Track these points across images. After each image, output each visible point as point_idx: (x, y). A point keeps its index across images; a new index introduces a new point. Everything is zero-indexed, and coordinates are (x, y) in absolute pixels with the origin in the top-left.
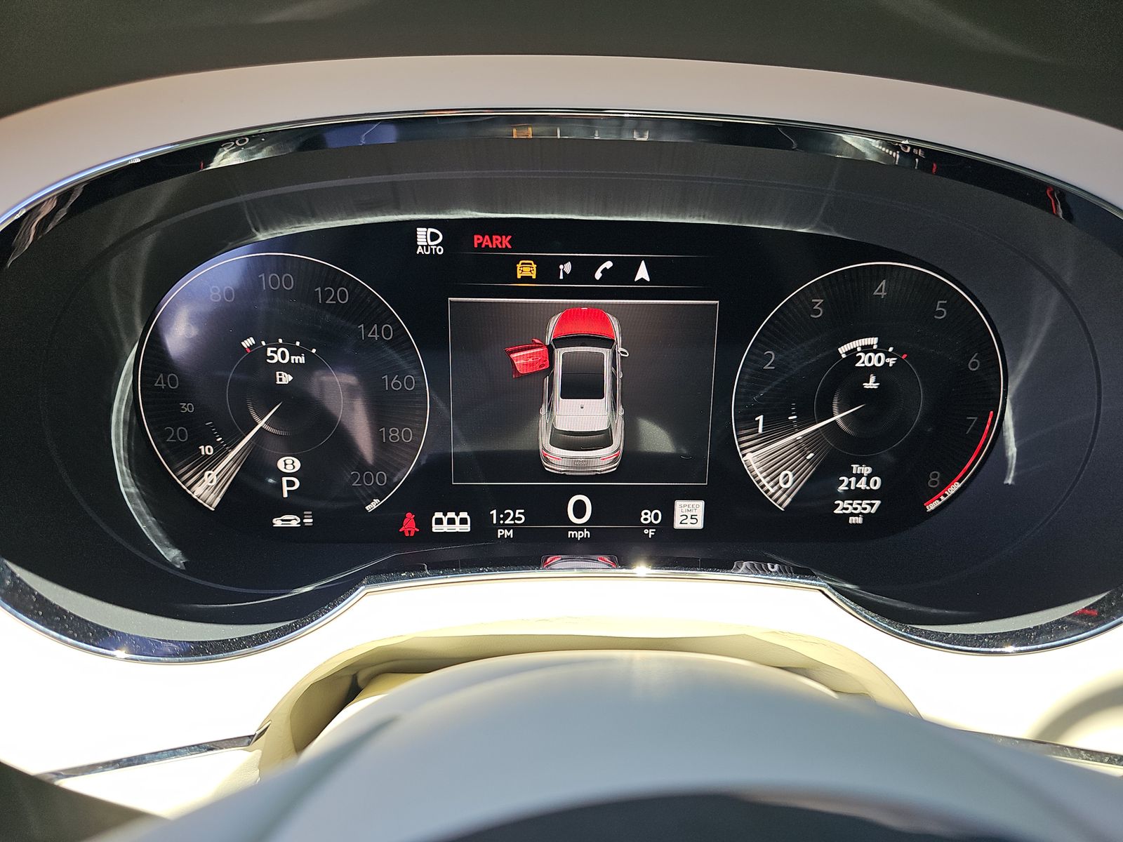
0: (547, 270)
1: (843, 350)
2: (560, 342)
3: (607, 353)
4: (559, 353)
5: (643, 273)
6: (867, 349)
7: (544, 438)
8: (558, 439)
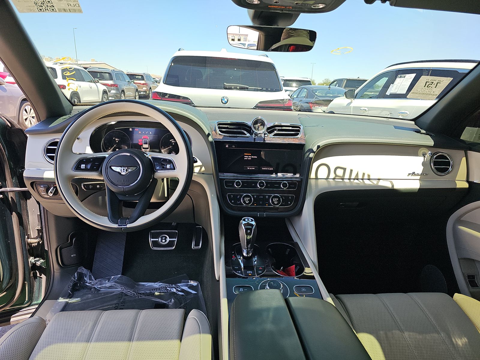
0: (142, 132)
1: (170, 141)
2: (143, 139)
3: (148, 140)
4: (143, 140)
5: (151, 133)
6: (172, 141)
7: (142, 148)
8: (144, 148)
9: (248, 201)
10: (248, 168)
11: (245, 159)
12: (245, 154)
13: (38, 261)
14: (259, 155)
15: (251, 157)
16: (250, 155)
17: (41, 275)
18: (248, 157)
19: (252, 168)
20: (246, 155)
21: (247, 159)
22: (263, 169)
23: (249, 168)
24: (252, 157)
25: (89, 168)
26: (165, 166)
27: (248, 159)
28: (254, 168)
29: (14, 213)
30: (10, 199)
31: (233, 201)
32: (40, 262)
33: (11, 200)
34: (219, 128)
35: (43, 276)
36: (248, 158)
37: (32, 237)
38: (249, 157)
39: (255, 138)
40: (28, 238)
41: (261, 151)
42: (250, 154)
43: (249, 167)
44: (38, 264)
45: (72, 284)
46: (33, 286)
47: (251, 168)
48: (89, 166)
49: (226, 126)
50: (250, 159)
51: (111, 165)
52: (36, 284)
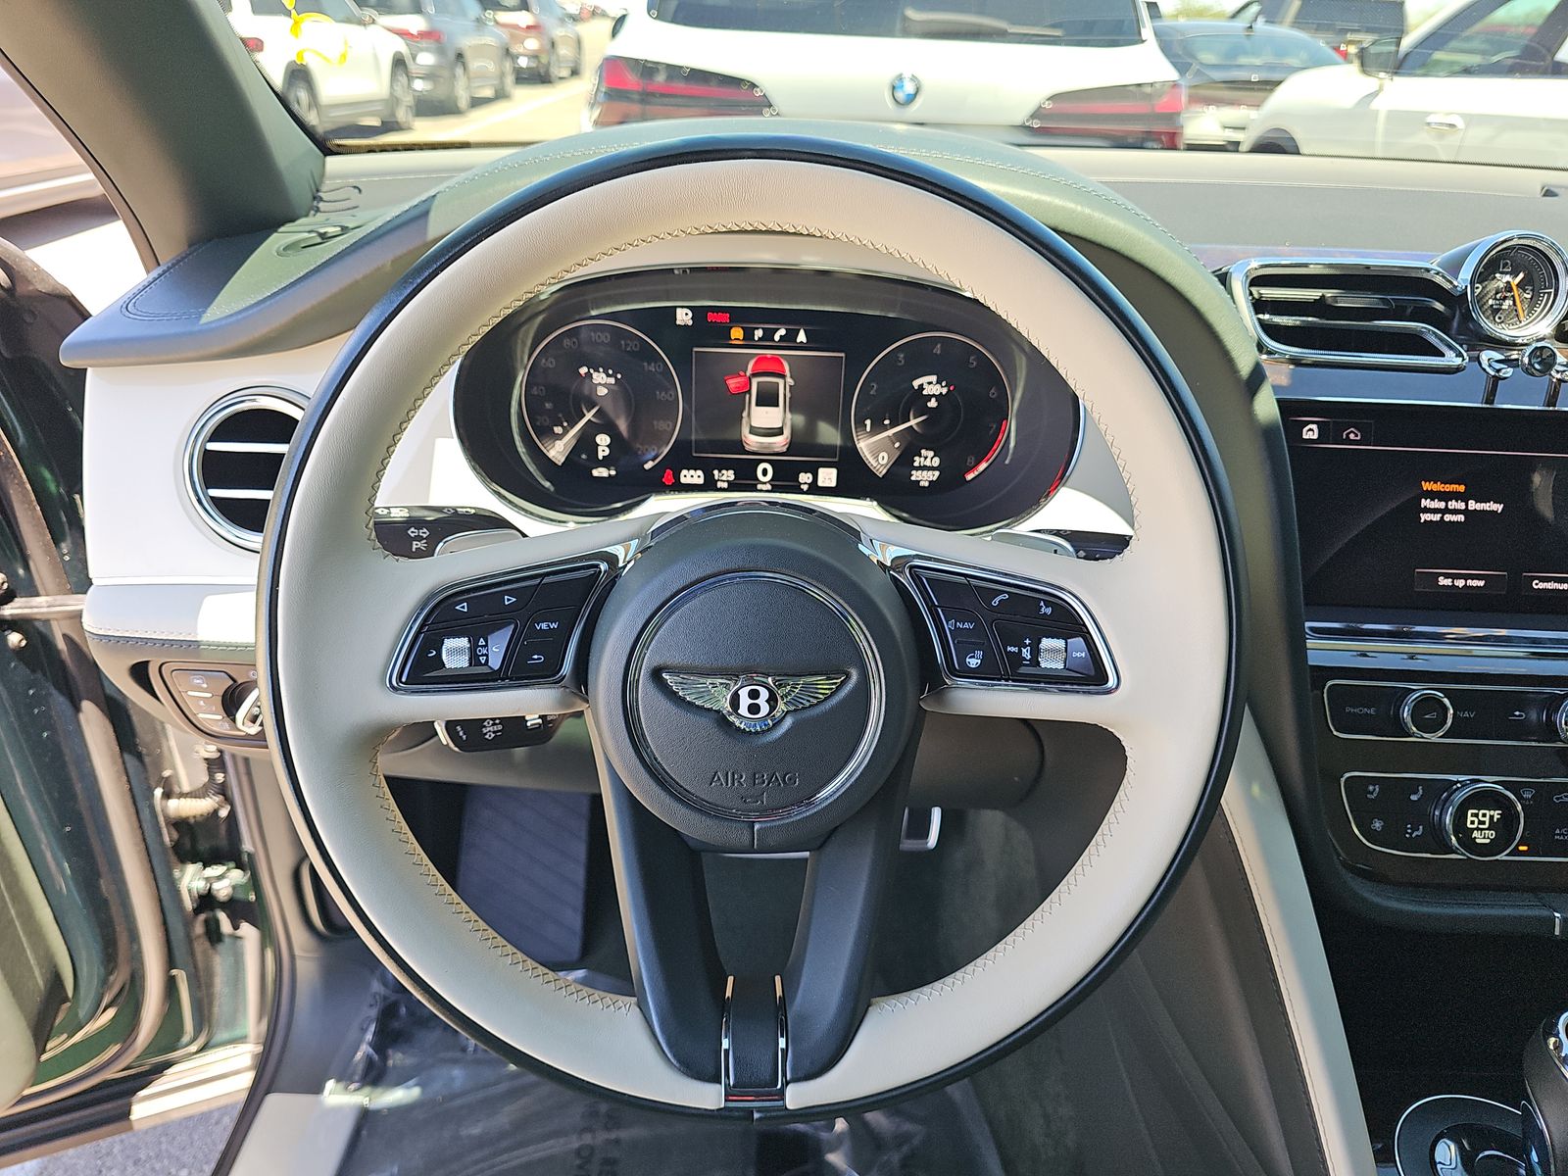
0: (749, 334)
1: (915, 384)
2: (754, 375)
3: (781, 382)
4: (755, 382)
5: (802, 337)
6: (930, 383)
7: (745, 430)
8: (754, 431)
9: (1492, 834)
10: (1443, 581)
11: (1424, 517)
12: (1426, 486)
13: (220, 878)
14: (1516, 493)
15: (1461, 506)
16: (1457, 496)
17: (236, 927)
18: (1442, 505)
19: (1466, 577)
20: (1432, 495)
21: (1437, 517)
22: (1542, 586)
23: (1448, 582)
24: (1473, 505)
25: (495, 663)
26: (1026, 653)
27: (1448, 518)
28: (1481, 583)
29: (87, 706)
30: (61, 645)
31: (1377, 825)
32: (226, 881)
33: (65, 648)
34: (1259, 306)
35: (247, 930)
36: (1447, 511)
37: (186, 788)
38: (1452, 505)
39: (1496, 379)
40: (167, 795)
41: (1530, 465)
42: (1462, 488)
43: (1447, 576)
44: (222, 890)
45: (374, 1012)
46: (210, 974)
47: (1460, 583)
48: (496, 651)
49: (1313, 294)
50: (1461, 518)
51: (658, 661)
52: (220, 964)
